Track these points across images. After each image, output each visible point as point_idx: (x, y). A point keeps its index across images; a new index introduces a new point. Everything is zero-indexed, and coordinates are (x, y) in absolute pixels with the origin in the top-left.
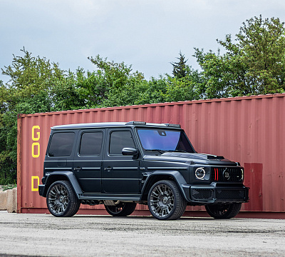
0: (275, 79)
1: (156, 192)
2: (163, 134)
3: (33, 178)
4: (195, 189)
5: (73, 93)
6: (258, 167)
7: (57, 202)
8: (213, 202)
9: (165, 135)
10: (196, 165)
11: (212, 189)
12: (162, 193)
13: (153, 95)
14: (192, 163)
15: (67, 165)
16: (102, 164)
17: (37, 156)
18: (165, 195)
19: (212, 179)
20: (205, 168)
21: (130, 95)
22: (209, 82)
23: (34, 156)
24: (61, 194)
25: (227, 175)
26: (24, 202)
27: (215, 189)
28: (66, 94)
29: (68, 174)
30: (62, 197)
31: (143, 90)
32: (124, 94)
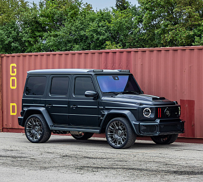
0: (197, 14)
1: (112, 127)
2: (116, 78)
3: (11, 104)
4: (143, 125)
5: (37, 21)
6: (191, 103)
7: (33, 131)
8: (157, 135)
9: (118, 79)
10: (144, 106)
11: (157, 125)
12: (117, 128)
13: (100, 25)
14: (141, 104)
15: (40, 102)
16: (69, 103)
17: (15, 88)
18: (119, 129)
19: (156, 117)
20: (151, 108)
21: (82, 24)
22: (145, 15)
23: (12, 87)
24: (36, 125)
25: (168, 113)
26: (5, 123)
27: (159, 124)
28: (31, 22)
29: (42, 109)
30: (37, 127)
31: (93, 20)
32: (77, 23)
